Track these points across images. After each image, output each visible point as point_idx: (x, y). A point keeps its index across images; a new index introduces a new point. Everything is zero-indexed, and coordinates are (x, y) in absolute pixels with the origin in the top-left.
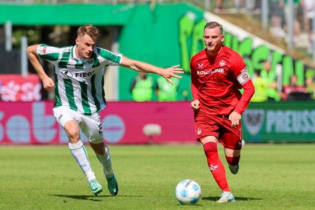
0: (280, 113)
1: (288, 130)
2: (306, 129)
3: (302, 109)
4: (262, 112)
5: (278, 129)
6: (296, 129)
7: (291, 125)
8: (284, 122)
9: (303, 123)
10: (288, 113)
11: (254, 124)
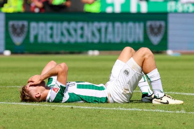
0: (42, 24)
1: (49, 40)
2: (65, 40)
3: (62, 21)
4: (26, 23)
5: (40, 40)
6: (57, 40)
7: (51, 36)
8: (46, 33)
9: (62, 34)
10: (50, 24)
11: (18, 35)
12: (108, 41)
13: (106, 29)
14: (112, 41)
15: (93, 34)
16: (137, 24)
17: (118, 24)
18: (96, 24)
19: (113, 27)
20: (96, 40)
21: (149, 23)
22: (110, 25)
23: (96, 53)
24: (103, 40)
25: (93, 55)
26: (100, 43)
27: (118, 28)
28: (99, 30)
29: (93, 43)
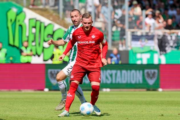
12: (117, 82)
13: (116, 74)
14: (120, 82)
15: (107, 78)
16: (138, 72)
17: (124, 72)
18: (109, 72)
19: (121, 73)
20: (109, 82)
21: (146, 71)
22: (119, 72)
23: (108, 90)
24: (114, 82)
25: (106, 91)
26: (111, 83)
27: (124, 74)
28: (111, 75)
29: (106, 84)
